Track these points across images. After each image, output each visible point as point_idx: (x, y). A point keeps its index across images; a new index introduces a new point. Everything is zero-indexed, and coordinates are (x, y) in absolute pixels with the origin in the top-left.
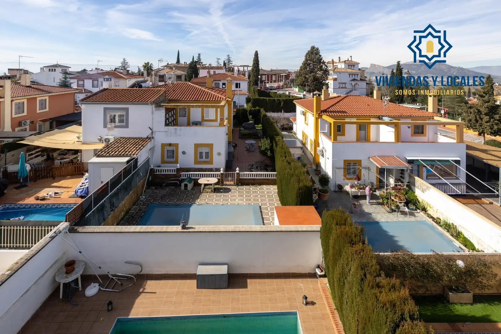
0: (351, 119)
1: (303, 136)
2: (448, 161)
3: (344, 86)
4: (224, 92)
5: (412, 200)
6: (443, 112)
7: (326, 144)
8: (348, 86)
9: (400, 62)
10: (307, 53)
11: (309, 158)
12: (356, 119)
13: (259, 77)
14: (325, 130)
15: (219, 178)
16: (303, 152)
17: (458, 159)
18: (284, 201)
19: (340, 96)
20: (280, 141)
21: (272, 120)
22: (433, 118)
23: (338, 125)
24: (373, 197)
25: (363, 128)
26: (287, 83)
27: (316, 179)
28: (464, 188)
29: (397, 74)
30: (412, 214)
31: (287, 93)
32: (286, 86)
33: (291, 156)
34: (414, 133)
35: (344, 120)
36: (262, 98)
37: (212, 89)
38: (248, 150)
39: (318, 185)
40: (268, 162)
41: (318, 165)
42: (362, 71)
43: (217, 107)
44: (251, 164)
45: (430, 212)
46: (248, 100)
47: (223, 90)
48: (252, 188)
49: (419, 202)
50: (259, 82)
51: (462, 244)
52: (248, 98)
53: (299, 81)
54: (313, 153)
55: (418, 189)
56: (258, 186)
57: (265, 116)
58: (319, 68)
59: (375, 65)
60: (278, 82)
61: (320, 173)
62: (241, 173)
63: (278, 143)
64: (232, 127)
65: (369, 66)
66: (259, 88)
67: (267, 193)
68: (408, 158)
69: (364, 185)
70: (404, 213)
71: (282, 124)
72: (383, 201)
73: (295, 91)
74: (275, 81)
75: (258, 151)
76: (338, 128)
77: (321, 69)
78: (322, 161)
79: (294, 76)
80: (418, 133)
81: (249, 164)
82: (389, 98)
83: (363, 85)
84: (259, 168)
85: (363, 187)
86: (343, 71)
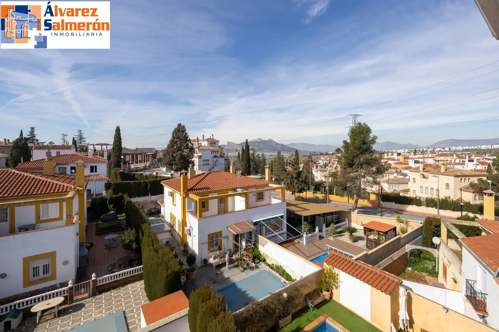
0: (213, 194)
1: (171, 217)
2: (277, 217)
3: (207, 163)
4: (73, 179)
5: (257, 255)
6: (273, 179)
7: (193, 222)
8: (211, 163)
9: (247, 140)
10: (174, 131)
11: (177, 239)
12: (217, 193)
13: (122, 157)
14: (191, 208)
15: (66, 295)
16: (172, 235)
17: (282, 214)
18: (152, 295)
19: (204, 173)
20: (147, 228)
21: (138, 206)
22: (268, 185)
23: (203, 202)
24: (231, 261)
25: (223, 201)
26: (155, 162)
27: (184, 260)
28: (286, 235)
29: (246, 151)
30: (257, 267)
31: (154, 174)
32: (153, 166)
33: (159, 243)
34: (258, 199)
35: (208, 196)
36: (125, 182)
37: (54, 176)
38: (109, 248)
39: (186, 266)
40: (133, 256)
41: (186, 245)
42: (221, 148)
43: (61, 201)
44: (112, 263)
45: (268, 261)
46: (108, 187)
47: (72, 177)
48: (113, 293)
49: (261, 256)
50: (122, 163)
51: (285, 278)
52: (108, 184)
53: (167, 160)
54: (181, 234)
55: (261, 245)
56: (121, 288)
57: (130, 202)
58: (185, 146)
59: (231, 142)
60: (144, 162)
61: (188, 252)
62: (98, 279)
63: (145, 232)
64: (85, 223)
65: (226, 144)
66: (122, 171)
67: (133, 292)
68: (254, 221)
69: (224, 253)
70: (252, 268)
71: (149, 209)
72: (238, 264)
73: (163, 171)
74: (141, 162)
75: (121, 244)
76: (203, 204)
77: (187, 147)
78: (189, 240)
79: (161, 154)
80: (260, 199)
81: (110, 264)
82: (241, 172)
83: (222, 161)
84: (122, 266)
85: (224, 255)
86: (206, 148)
